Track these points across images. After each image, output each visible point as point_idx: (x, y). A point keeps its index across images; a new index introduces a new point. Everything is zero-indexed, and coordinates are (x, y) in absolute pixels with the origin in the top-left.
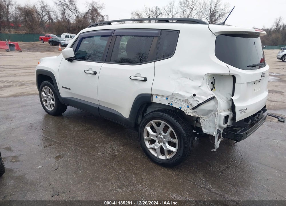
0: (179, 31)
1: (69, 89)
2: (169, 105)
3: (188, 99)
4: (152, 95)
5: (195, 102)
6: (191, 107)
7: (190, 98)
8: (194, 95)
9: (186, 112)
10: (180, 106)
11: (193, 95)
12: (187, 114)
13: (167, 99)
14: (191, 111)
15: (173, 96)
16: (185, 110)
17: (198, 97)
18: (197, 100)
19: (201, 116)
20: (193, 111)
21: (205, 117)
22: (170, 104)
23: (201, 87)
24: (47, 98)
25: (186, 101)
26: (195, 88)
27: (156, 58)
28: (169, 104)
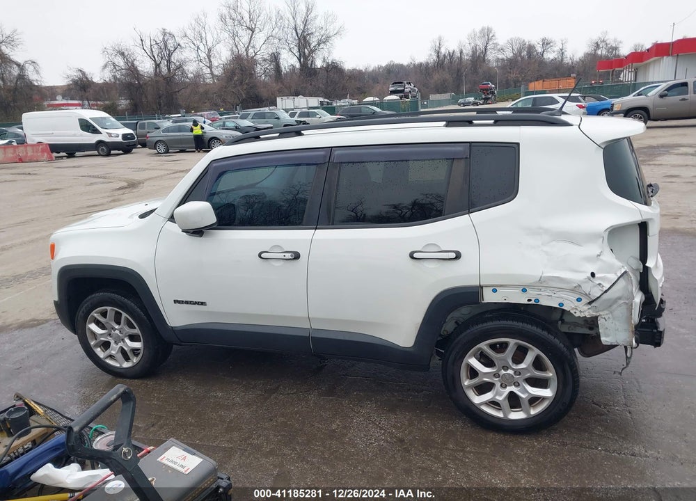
0: (518, 144)
1: (203, 304)
2: (530, 303)
3: (579, 286)
4: (482, 287)
5: (596, 288)
6: (585, 300)
7: (586, 282)
8: (593, 275)
9: (575, 310)
10: (561, 301)
11: (589, 275)
12: (577, 315)
13: (524, 290)
14: (586, 308)
15: (542, 283)
16: (573, 309)
17: (600, 278)
18: (600, 284)
19: (601, 313)
20: (590, 307)
21: (606, 312)
22: (533, 300)
23: (601, 257)
24: (109, 338)
25: (576, 289)
26: (589, 259)
27: (470, 206)
28: (529, 300)
